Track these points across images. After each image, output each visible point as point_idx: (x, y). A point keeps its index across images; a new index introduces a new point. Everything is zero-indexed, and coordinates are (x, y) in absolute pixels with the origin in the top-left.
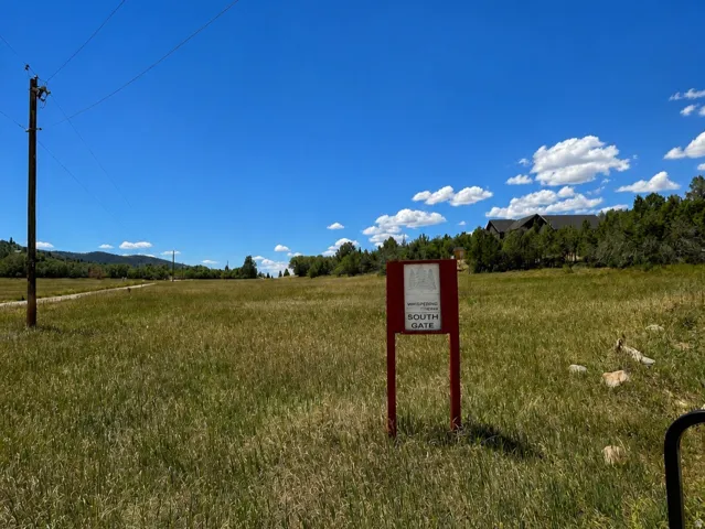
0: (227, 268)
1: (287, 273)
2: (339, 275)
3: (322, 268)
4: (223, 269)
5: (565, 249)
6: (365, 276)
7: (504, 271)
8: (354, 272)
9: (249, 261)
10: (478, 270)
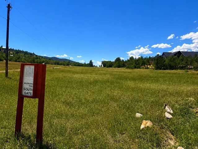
0: (85, 63)
1: (101, 66)
3: (110, 65)
7: (165, 70)
9: (91, 62)
10: (157, 69)
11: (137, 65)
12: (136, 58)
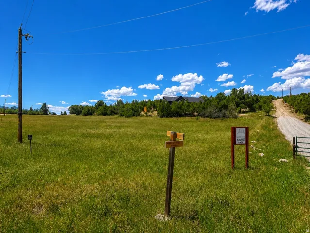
0: (31, 109)
1: (65, 113)
2: (98, 115)
3: (89, 111)
4: (29, 109)
5: (194, 110)
6: (111, 117)
7: (172, 117)
8: (105, 114)
9: (44, 106)
10: (162, 117)
11: (135, 112)
12: (127, 103)
